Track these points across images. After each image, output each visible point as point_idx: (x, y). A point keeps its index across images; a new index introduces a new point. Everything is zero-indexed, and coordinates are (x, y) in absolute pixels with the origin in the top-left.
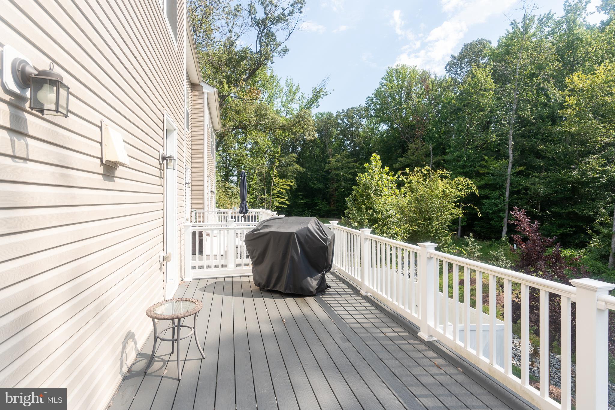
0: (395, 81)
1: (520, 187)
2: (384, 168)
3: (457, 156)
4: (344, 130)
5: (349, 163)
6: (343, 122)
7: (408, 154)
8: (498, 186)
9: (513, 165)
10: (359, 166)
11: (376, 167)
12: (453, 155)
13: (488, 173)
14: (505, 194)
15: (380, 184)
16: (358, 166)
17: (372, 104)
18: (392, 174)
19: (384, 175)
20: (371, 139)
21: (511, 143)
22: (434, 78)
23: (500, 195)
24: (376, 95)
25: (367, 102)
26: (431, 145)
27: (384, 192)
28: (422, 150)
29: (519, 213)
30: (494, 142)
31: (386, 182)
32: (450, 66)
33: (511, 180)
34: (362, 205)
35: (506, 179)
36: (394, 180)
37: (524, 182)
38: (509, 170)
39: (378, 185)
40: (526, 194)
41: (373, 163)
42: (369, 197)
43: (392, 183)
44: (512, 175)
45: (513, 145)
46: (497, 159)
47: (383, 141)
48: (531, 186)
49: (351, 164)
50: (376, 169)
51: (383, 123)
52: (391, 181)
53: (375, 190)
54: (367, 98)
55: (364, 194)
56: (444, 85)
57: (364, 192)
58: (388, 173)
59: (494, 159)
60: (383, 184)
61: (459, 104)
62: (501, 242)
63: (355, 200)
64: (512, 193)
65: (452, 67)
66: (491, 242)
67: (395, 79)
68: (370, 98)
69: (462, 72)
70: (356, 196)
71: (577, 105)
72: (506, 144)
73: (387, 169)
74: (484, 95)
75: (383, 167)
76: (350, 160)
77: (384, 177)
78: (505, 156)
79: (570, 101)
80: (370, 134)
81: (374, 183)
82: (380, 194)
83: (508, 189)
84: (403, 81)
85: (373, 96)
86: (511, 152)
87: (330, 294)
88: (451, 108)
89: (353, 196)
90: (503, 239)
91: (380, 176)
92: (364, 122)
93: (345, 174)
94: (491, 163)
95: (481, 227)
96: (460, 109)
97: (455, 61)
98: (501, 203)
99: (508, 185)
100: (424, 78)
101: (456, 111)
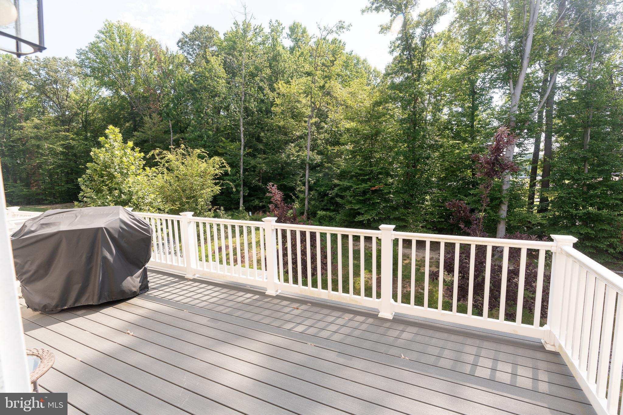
0: (118, 40)
1: (250, 166)
2: (127, 143)
3: (198, 136)
4: (43, 86)
5: (58, 131)
6: (39, 75)
7: (145, 129)
8: (235, 165)
9: (244, 148)
10: (74, 137)
11: (115, 141)
12: (194, 134)
13: (226, 154)
14: (240, 171)
15: (124, 161)
16: (72, 136)
17: (87, 59)
18: (138, 150)
19: (129, 151)
20: (89, 104)
21: (242, 129)
22: (165, 50)
23: (237, 172)
24: (91, 50)
25: (78, 56)
26: (170, 121)
27: (132, 169)
28: (161, 127)
29: (273, 188)
30: (229, 126)
31: (132, 159)
32: (182, 44)
33: (244, 159)
34: (102, 186)
35: (240, 159)
36: (142, 157)
37: (253, 162)
38: (242, 151)
39: (122, 162)
40: (254, 171)
41: (111, 136)
42: (111, 177)
43: (140, 160)
44: (244, 156)
45: (244, 131)
46: (232, 141)
47: (108, 109)
48: (258, 165)
49: (61, 133)
50: (116, 144)
51: (106, 87)
52: (138, 158)
53: (119, 168)
54: (78, 50)
55: (104, 173)
56: (176, 61)
57: (104, 171)
58: (133, 149)
59: (230, 141)
60: (128, 161)
61: (196, 85)
62: (239, 212)
63: (92, 180)
64: (245, 170)
65: (184, 45)
66: (232, 213)
67: (117, 38)
68: (83, 51)
69: (194, 53)
70: (93, 175)
71: (282, 105)
72: (239, 129)
73: (130, 144)
74: (218, 82)
75: (125, 141)
76: (59, 128)
77: (128, 153)
78: (238, 140)
79: (278, 101)
80: (86, 97)
81: (117, 161)
82: (126, 172)
83: (242, 168)
84: (128, 43)
85: (87, 49)
86: (242, 136)
87: (154, 289)
88: (188, 87)
89: (88, 175)
90: (241, 208)
91: (123, 152)
92: (76, 81)
93: (51, 146)
94: (228, 144)
95: (223, 200)
96: (196, 90)
97: (187, 40)
98: (238, 180)
99: (242, 164)
100: (153, 47)
101: (193, 92)
